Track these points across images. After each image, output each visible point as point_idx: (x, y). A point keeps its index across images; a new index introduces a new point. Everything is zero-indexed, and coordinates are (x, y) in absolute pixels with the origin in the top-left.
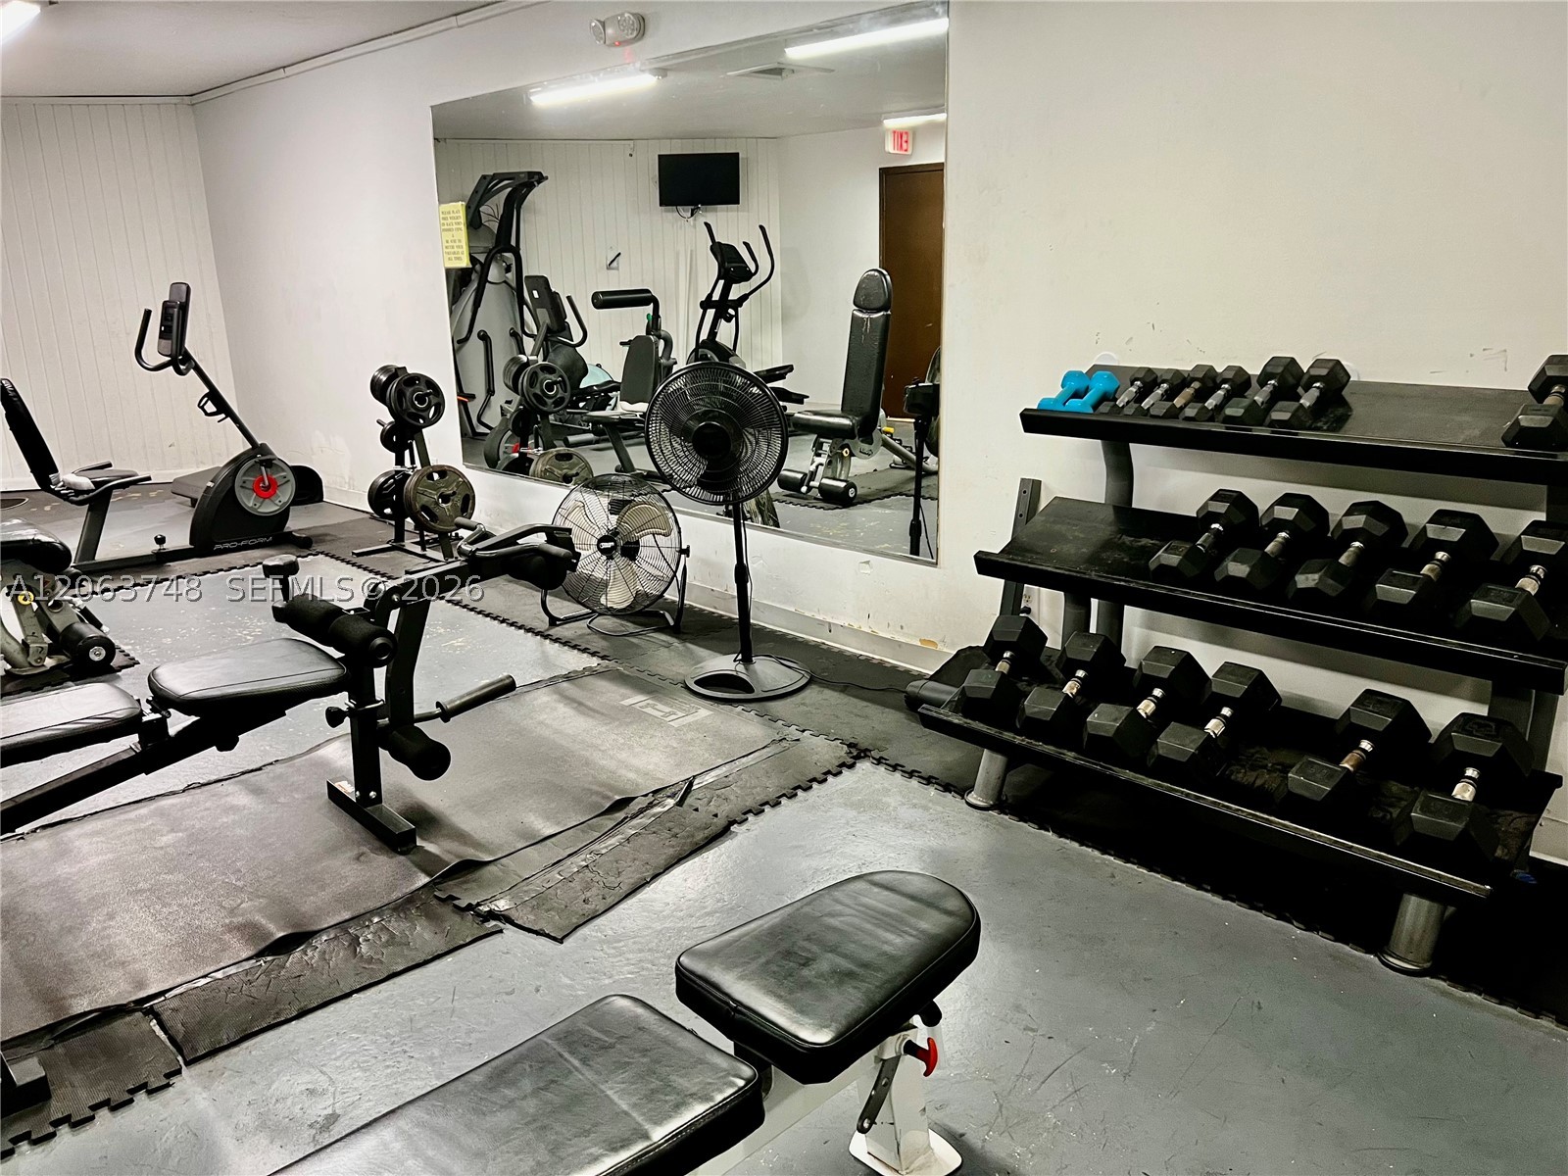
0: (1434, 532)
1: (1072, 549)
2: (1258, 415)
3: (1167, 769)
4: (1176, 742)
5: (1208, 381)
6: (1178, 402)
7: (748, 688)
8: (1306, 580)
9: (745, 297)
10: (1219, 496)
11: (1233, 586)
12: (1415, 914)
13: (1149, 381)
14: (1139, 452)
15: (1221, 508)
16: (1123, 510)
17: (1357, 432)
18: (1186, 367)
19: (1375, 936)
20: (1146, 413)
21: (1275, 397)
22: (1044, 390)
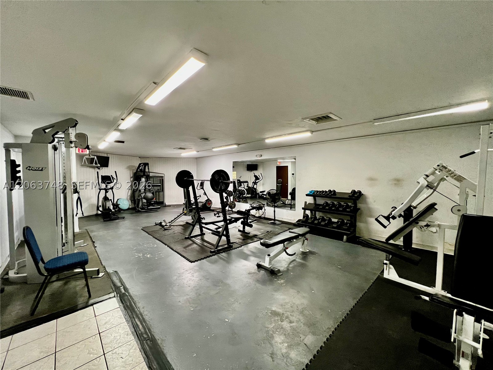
0: (344, 204)
1: (312, 207)
2: (328, 194)
3: (322, 226)
4: (323, 223)
5: (323, 191)
6: (321, 193)
7: (276, 223)
8: (333, 208)
9: (258, 182)
10: (325, 202)
11: (327, 209)
12: (345, 237)
13: (318, 191)
14: (317, 198)
15: (325, 203)
16: (315, 203)
17: (337, 196)
18: (321, 190)
19: (341, 239)
20: (317, 194)
21: (329, 193)
22: (308, 193)
